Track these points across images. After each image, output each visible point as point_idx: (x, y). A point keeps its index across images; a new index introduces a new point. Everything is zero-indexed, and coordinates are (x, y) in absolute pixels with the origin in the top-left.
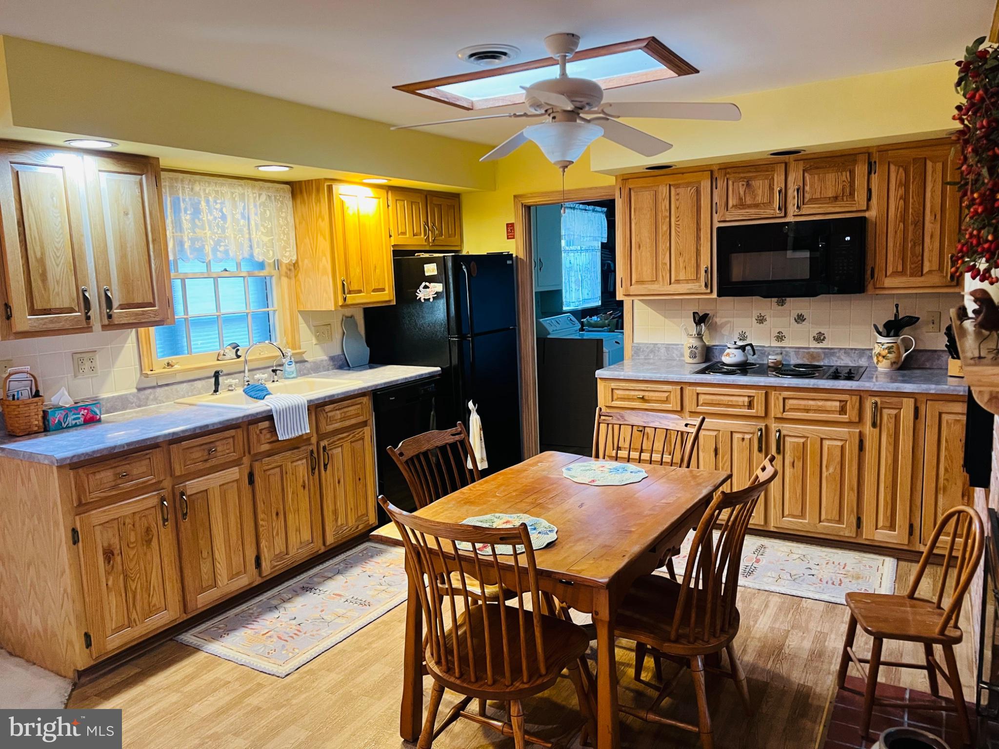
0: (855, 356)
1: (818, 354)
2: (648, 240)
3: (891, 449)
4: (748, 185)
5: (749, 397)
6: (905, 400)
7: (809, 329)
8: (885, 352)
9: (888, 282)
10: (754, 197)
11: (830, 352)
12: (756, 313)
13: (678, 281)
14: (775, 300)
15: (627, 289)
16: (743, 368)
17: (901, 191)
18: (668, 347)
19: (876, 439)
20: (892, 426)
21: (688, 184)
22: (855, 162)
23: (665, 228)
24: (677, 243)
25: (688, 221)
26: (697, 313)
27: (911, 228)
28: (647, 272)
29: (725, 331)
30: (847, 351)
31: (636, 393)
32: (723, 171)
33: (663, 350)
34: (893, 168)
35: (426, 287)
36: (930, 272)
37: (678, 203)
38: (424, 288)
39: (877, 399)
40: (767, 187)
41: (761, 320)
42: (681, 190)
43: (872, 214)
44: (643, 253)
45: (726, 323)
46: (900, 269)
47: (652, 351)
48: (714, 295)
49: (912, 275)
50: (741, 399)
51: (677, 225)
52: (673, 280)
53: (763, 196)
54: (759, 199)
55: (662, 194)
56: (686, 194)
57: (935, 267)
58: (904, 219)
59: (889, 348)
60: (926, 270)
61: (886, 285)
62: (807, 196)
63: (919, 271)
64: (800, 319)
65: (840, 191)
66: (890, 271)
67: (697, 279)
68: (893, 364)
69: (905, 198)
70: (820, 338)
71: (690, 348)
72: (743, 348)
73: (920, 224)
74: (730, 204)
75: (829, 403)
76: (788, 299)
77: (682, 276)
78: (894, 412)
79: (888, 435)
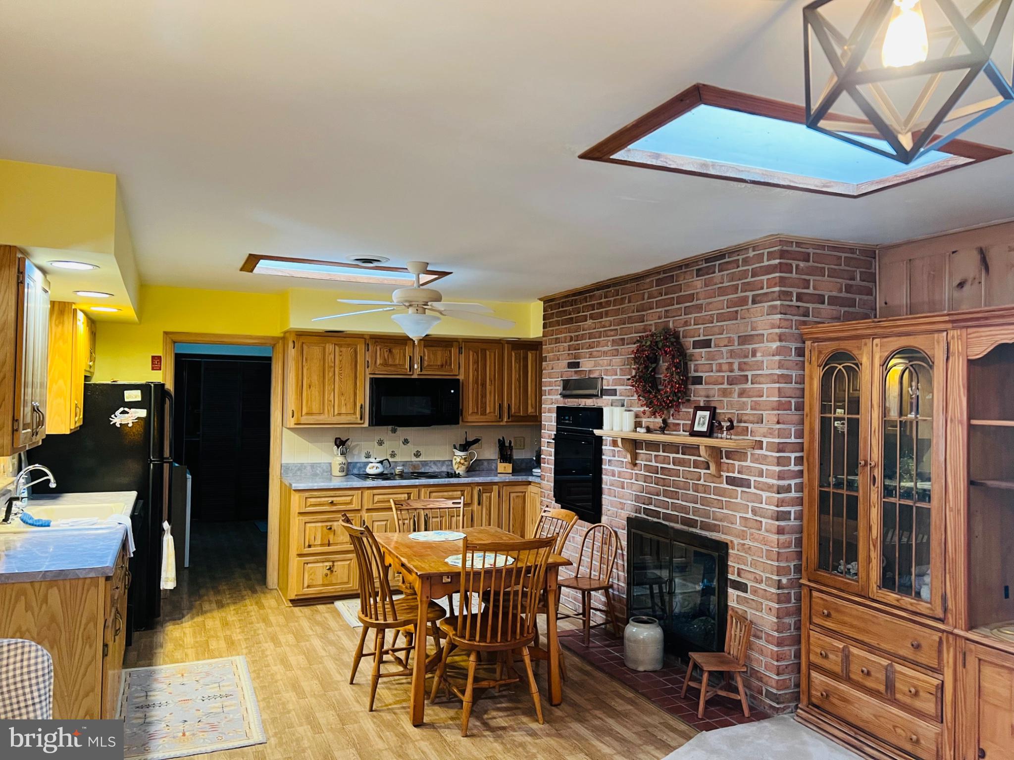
0: (439, 465)
1: (418, 465)
2: (317, 382)
3: (488, 517)
4: (390, 351)
5: (408, 493)
6: (494, 487)
7: (412, 448)
8: (462, 461)
9: (470, 419)
10: (394, 359)
11: (425, 464)
12: (377, 438)
13: (339, 414)
14: (390, 427)
15: (298, 419)
16: (381, 476)
17: (475, 366)
18: (313, 466)
19: (480, 512)
20: (488, 503)
21: (349, 345)
22: (452, 346)
23: (331, 374)
24: (339, 386)
25: (348, 371)
26: (339, 438)
27: (480, 387)
28: (315, 408)
29: (356, 452)
30: (435, 462)
31: (327, 499)
32: (374, 340)
33: (309, 468)
34: (471, 353)
35: (124, 412)
36: (490, 413)
37: (341, 358)
38: (121, 413)
39: (481, 488)
40: (402, 354)
41: (381, 443)
42: (344, 349)
43: (461, 377)
44: (313, 392)
45: (357, 445)
46: (476, 411)
47: (299, 469)
48: (366, 425)
49: (481, 415)
50: (403, 496)
51: (340, 374)
52: (336, 413)
53: (400, 360)
54: (397, 362)
55: (329, 349)
56: (347, 352)
57: (492, 410)
58: (477, 383)
59: (465, 459)
60: (488, 411)
61: (469, 420)
62: (426, 363)
63: (484, 413)
64: (406, 442)
65: (444, 363)
66: (470, 411)
67: (355, 413)
68: (467, 468)
69: (477, 370)
70: (417, 455)
71: (340, 464)
72: (381, 462)
73: (484, 385)
74: (378, 362)
75: (455, 493)
76: (398, 428)
77: (343, 411)
78: (488, 494)
79: (486, 509)
